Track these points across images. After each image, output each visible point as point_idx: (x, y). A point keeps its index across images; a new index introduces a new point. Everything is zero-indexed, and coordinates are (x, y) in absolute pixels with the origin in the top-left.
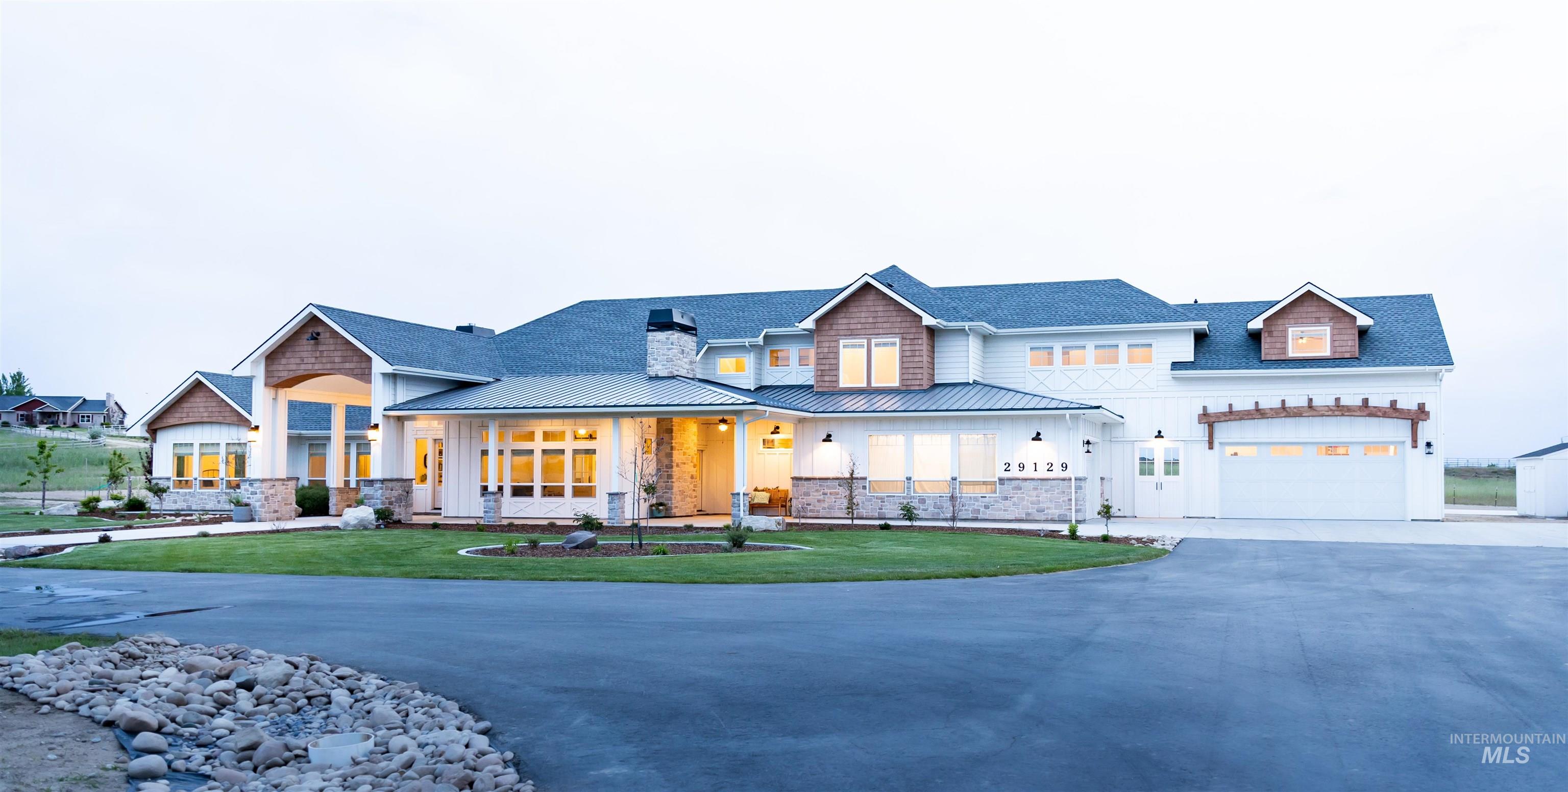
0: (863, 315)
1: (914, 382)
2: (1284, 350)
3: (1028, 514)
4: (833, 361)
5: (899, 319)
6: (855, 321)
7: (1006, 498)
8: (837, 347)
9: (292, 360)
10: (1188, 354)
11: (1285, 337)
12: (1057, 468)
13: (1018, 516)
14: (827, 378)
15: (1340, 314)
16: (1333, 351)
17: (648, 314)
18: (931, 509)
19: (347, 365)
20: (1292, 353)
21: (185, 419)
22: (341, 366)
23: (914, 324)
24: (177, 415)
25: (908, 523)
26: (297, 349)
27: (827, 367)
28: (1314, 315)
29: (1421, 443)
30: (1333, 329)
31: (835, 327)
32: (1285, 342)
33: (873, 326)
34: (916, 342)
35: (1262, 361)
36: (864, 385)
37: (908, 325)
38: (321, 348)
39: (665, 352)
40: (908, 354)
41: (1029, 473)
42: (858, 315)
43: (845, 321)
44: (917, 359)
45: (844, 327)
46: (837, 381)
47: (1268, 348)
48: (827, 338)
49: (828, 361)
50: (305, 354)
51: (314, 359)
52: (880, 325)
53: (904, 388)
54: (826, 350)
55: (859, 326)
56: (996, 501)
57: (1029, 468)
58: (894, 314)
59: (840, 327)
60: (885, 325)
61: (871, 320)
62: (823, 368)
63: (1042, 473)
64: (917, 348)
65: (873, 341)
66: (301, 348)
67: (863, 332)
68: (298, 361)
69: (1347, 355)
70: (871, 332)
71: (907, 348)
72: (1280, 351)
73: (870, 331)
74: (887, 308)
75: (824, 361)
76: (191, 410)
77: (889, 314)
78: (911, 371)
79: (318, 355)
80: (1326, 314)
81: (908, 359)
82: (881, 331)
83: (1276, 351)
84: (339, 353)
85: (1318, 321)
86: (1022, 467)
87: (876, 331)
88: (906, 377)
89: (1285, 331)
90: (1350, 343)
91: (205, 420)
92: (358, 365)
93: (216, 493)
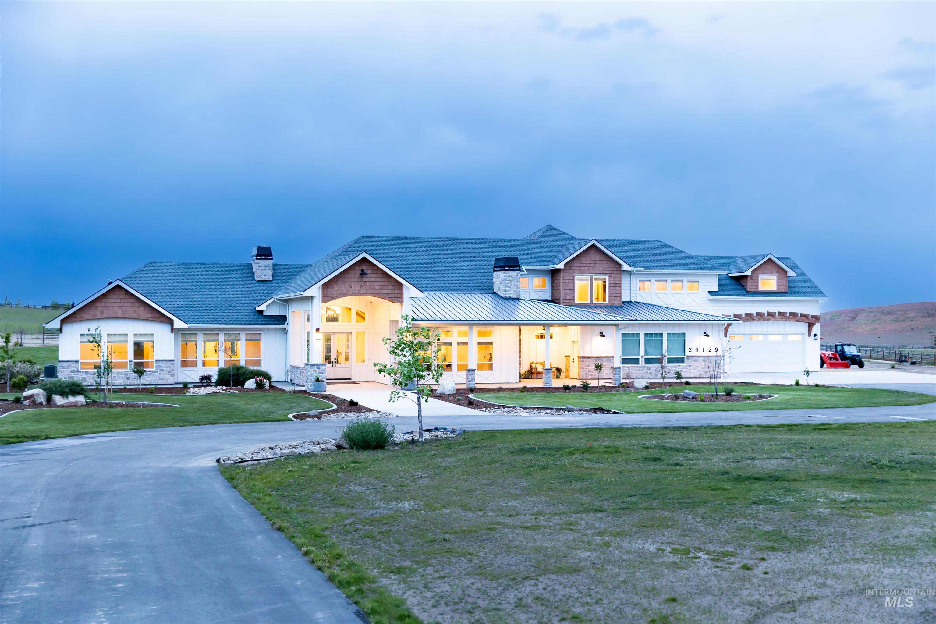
0: (588, 262)
1: (616, 302)
2: (757, 287)
3: (700, 374)
4: (572, 288)
5: (608, 265)
6: (584, 265)
7: (690, 366)
8: (574, 280)
9: (343, 287)
10: (716, 288)
11: (758, 280)
12: (713, 350)
13: (696, 375)
14: (568, 298)
15: (780, 270)
16: (778, 288)
17: (493, 260)
18: (654, 373)
19: (384, 291)
20: (761, 288)
21: (99, 315)
22: (380, 291)
23: (616, 269)
24: (91, 312)
25: (678, 381)
26: (346, 279)
27: (568, 291)
28: (770, 270)
29: (812, 335)
30: (778, 277)
31: (573, 268)
32: (758, 283)
33: (593, 268)
34: (616, 279)
35: (748, 292)
36: (589, 302)
37: (612, 269)
38: (364, 279)
39: (515, 283)
40: (613, 285)
41: (700, 353)
42: (585, 262)
43: (578, 265)
44: (617, 288)
45: (577, 268)
46: (574, 300)
47: (750, 286)
48: (568, 274)
49: (568, 288)
50: (353, 283)
51: (359, 286)
52: (597, 268)
53: (610, 305)
54: (567, 281)
55: (586, 268)
56: (686, 368)
57: (701, 350)
58: (605, 262)
59: (575, 268)
60: (600, 269)
61: (592, 265)
62: (566, 291)
63: (707, 353)
64: (617, 282)
65: (594, 277)
66: (350, 279)
67: (588, 272)
68: (347, 287)
69: (783, 291)
70: (592, 272)
71: (612, 282)
72: (755, 287)
73: (590, 271)
74: (601, 259)
75: (566, 288)
76: (105, 308)
77: (602, 262)
78: (614, 295)
79: (363, 284)
80: (775, 269)
81: (613, 288)
82: (598, 272)
83: (754, 287)
84: (379, 284)
85: (771, 273)
86: (697, 350)
87: (595, 272)
88: (611, 298)
89: (758, 277)
90: (784, 284)
91: (119, 316)
92: (392, 292)
93: (125, 372)
